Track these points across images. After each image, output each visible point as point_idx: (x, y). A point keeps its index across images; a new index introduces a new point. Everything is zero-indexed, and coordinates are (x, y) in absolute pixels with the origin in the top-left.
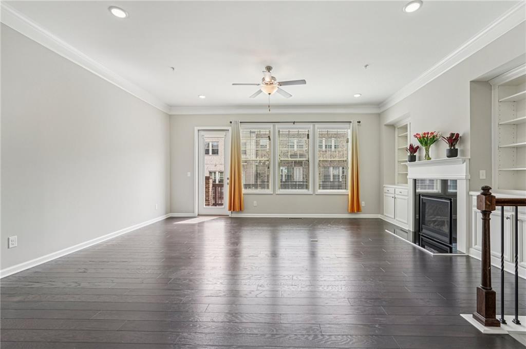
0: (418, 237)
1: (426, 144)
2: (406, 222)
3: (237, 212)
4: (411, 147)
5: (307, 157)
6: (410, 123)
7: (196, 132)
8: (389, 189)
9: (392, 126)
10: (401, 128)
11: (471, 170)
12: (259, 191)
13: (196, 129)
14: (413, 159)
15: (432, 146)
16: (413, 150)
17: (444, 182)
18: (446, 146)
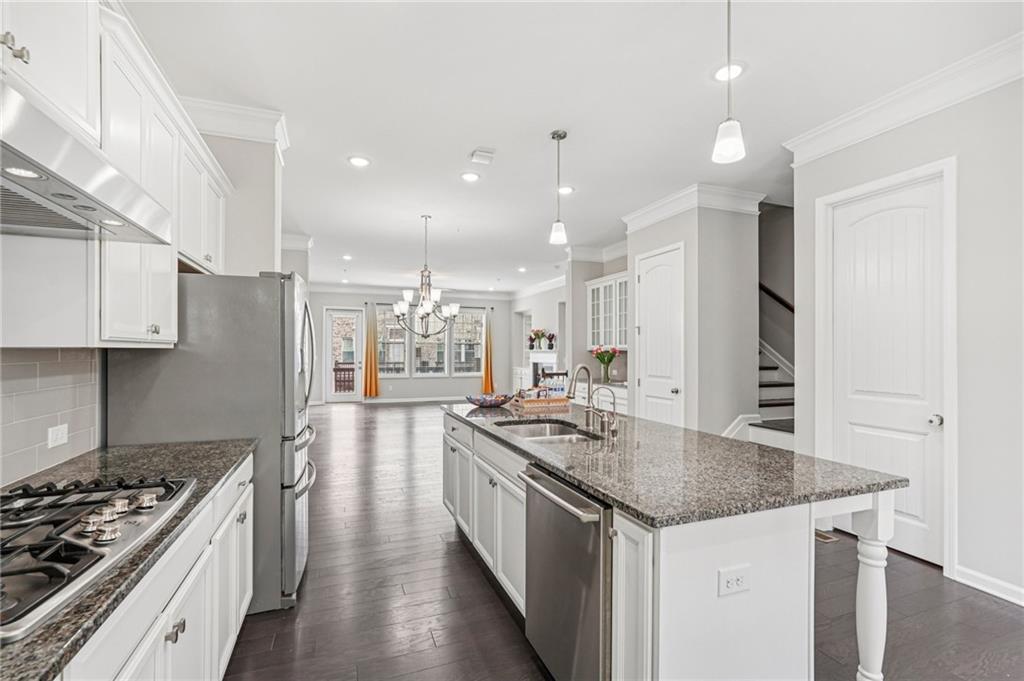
1: (539, 338)
3: (373, 398)
4: (531, 338)
7: (324, 310)
8: (518, 370)
9: (521, 314)
12: (393, 375)
14: (532, 347)
15: (542, 339)
16: (532, 340)
18: (548, 342)
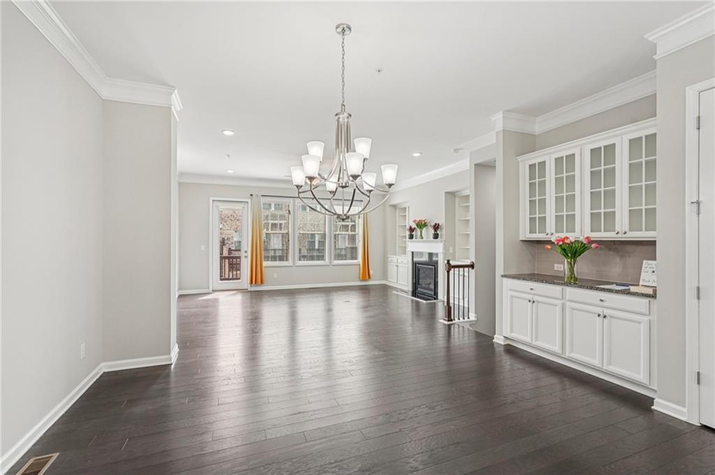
0: (414, 294)
1: (421, 227)
2: (406, 284)
3: (259, 285)
4: (411, 228)
5: (323, 230)
6: (409, 207)
7: (211, 202)
8: (393, 259)
9: (394, 206)
10: (401, 209)
11: (445, 248)
12: (277, 263)
13: (211, 199)
14: (411, 237)
15: (424, 229)
16: (411, 230)
17: (431, 255)
18: (432, 231)
